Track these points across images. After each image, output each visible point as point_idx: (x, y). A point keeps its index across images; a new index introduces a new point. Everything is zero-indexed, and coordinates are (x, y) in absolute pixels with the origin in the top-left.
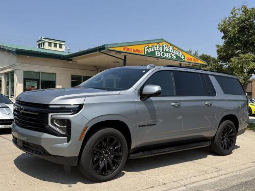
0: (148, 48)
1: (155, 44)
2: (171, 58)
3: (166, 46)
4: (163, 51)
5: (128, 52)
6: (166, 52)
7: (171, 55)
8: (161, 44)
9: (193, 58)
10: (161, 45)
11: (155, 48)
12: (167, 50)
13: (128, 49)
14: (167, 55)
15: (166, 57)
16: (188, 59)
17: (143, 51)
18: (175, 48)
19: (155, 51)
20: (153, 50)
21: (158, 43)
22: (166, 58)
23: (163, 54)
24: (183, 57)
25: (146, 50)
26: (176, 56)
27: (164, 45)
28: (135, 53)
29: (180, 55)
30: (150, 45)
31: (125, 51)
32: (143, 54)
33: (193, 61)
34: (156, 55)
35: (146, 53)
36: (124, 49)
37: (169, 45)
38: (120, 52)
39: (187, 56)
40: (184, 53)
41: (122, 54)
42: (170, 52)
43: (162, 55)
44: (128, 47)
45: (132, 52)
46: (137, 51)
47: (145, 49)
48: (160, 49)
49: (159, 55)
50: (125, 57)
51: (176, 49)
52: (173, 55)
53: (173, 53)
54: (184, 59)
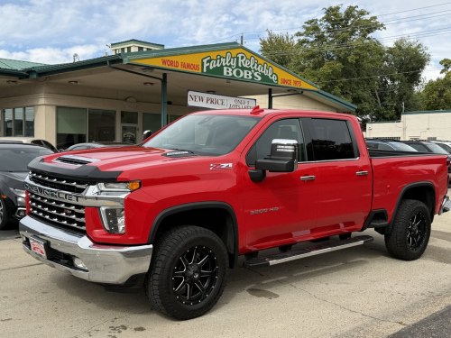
1: (223, 53)
2: (253, 79)
4: (237, 67)
5: (170, 67)
6: (243, 68)
7: (253, 75)
8: (234, 52)
9: (293, 78)
10: (234, 55)
11: (223, 60)
13: (172, 63)
14: (244, 74)
15: (243, 77)
16: (284, 81)
17: (200, 67)
18: (261, 61)
19: (222, 66)
20: (218, 65)
21: (228, 51)
22: (243, 80)
23: (238, 73)
24: (274, 78)
25: (205, 65)
27: (240, 56)
28: (184, 70)
29: (269, 75)
30: (213, 55)
31: (166, 66)
32: (200, 71)
33: (292, 85)
34: (225, 74)
35: (205, 70)
36: (164, 62)
37: (249, 55)
38: (151, 68)
40: (276, 70)
41: (156, 70)
43: (235, 75)
44: (170, 58)
45: (179, 68)
46: (189, 66)
47: (203, 63)
48: (232, 62)
49: (230, 74)
50: (165, 75)
51: (263, 63)
52: (256, 74)
53: (255, 71)
54: (277, 80)
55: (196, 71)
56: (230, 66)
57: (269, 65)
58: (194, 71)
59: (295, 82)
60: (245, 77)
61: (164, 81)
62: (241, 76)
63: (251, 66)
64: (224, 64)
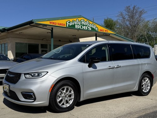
0: (69, 23)
1: (75, 20)
3: (83, 21)
4: (81, 24)
5: (53, 25)
6: (84, 25)
7: (88, 28)
8: (80, 19)
9: (104, 29)
11: (75, 22)
12: (85, 24)
13: (54, 23)
14: (84, 27)
16: (101, 30)
17: (66, 25)
18: (91, 23)
19: (75, 25)
22: (83, 30)
25: (68, 24)
27: (82, 20)
28: (59, 25)
29: (95, 28)
30: (71, 20)
31: (51, 24)
32: (66, 26)
33: (104, 32)
34: (76, 27)
35: (68, 26)
37: (86, 20)
38: (46, 25)
40: (97, 26)
41: (48, 26)
42: (86, 26)
43: (80, 28)
44: (53, 21)
45: (57, 25)
46: (61, 24)
47: (67, 23)
48: (79, 23)
49: (78, 28)
50: (52, 28)
52: (89, 27)
53: (89, 26)
54: (98, 30)
55: (64, 26)
56: (78, 24)
57: (94, 24)
58: (63, 26)
59: (105, 31)
60: (85, 28)
61: (52, 30)
62: (83, 28)
63: (87, 24)
64: (75, 24)
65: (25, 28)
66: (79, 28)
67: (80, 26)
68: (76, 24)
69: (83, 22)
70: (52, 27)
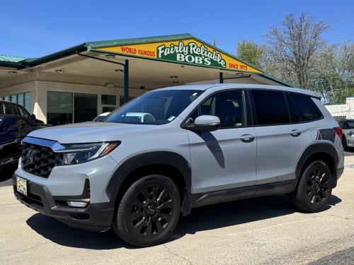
1: (176, 43)
2: (203, 64)
4: (189, 53)
5: (129, 54)
6: (194, 55)
7: (203, 60)
8: (186, 42)
9: (239, 64)
10: (186, 44)
11: (176, 48)
12: (197, 52)
13: (130, 50)
14: (196, 60)
15: (194, 62)
16: (231, 65)
17: (156, 53)
18: (210, 49)
19: (175, 53)
20: (172, 52)
21: (181, 40)
22: (194, 64)
23: (190, 59)
24: (222, 63)
25: (161, 52)
26: (212, 60)
28: (141, 55)
29: (218, 60)
30: (168, 44)
31: (125, 53)
32: (156, 57)
33: (239, 69)
34: (178, 59)
35: (160, 56)
36: (123, 50)
37: (199, 44)
38: (113, 54)
39: (229, 61)
40: (224, 57)
41: (117, 57)
42: (200, 56)
43: (187, 60)
44: (129, 47)
45: (137, 54)
46: (145, 53)
47: (158, 51)
48: (184, 50)
49: (183, 60)
50: (127, 61)
51: (212, 50)
52: (206, 60)
53: (205, 57)
54: (225, 65)
55: (152, 57)
56: (183, 53)
57: (217, 52)
58: (150, 57)
59: (242, 67)
60: (196, 62)
61: (126, 66)
62: (193, 61)
63: (201, 53)
64: (177, 51)
65: (68, 62)
66: (185, 61)
67: (187, 58)
68: (179, 53)
69: (194, 49)
70: (127, 58)
